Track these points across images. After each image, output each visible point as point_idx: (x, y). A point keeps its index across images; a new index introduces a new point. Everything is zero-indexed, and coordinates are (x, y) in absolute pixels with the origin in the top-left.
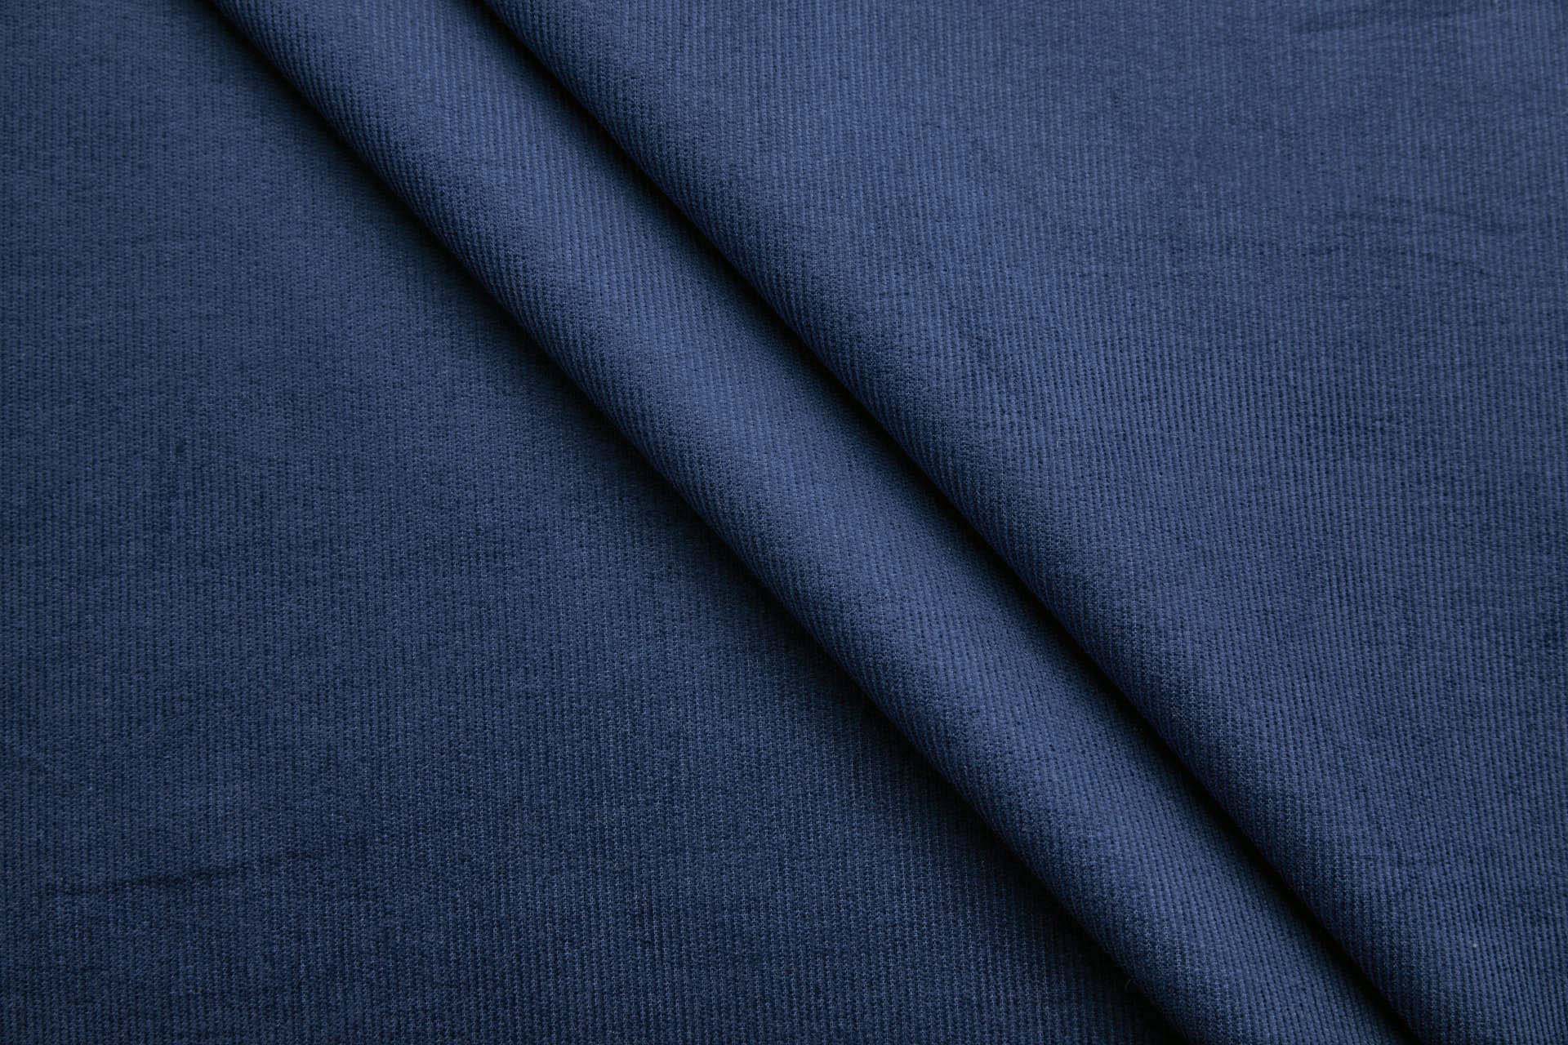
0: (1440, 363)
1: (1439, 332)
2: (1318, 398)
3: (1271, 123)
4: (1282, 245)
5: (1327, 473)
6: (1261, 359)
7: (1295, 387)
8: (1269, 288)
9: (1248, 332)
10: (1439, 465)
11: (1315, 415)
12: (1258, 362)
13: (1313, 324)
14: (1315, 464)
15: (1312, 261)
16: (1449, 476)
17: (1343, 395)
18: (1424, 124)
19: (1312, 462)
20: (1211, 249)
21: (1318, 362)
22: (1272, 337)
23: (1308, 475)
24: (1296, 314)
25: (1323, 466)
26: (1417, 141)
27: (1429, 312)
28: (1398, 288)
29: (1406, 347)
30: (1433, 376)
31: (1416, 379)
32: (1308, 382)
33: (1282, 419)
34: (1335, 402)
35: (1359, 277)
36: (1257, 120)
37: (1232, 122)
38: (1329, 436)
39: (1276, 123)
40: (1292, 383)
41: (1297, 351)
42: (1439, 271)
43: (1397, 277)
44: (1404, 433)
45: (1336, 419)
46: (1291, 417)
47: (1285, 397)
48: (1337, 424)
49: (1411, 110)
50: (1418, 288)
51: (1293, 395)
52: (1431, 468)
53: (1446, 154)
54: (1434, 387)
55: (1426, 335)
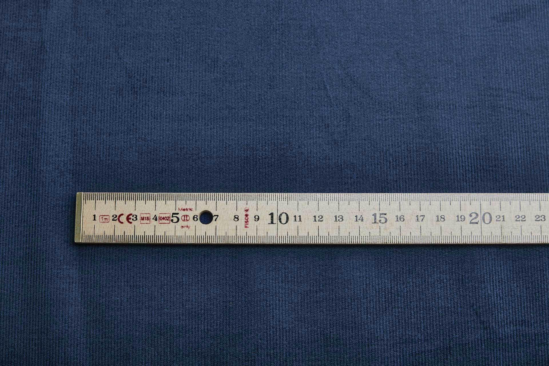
0: (513, 146)
1: (512, 135)
2: (469, 159)
3: (453, 61)
4: (457, 105)
5: (472, 186)
6: (449, 146)
7: (461, 156)
8: (452, 120)
9: (445, 137)
10: (513, 182)
11: (468, 166)
12: (448, 147)
13: (468, 133)
14: (468, 184)
15: (468, 111)
16: (516, 187)
17: (478, 158)
18: (507, 62)
19: (467, 183)
20: (432, 107)
21: (470, 147)
22: (453, 138)
23: (465, 187)
24: (462, 130)
25: (471, 184)
26: (504, 68)
27: (509, 128)
28: (498, 120)
29: (501, 141)
30: (510, 151)
31: (505, 152)
32: (466, 154)
33: (457, 168)
34: (475, 161)
35: (484, 116)
36: (448, 60)
37: (439, 61)
38: (473, 173)
39: (455, 61)
40: (460, 155)
41: (462, 143)
42: (512, 113)
43: (498, 116)
44: (500, 171)
45: (476, 167)
46: (460, 167)
47: (458, 160)
48: (476, 169)
49: (502, 57)
50: (505, 120)
51: (461, 159)
52: (510, 183)
53: (514, 72)
54: (511, 155)
55: (508, 136)
